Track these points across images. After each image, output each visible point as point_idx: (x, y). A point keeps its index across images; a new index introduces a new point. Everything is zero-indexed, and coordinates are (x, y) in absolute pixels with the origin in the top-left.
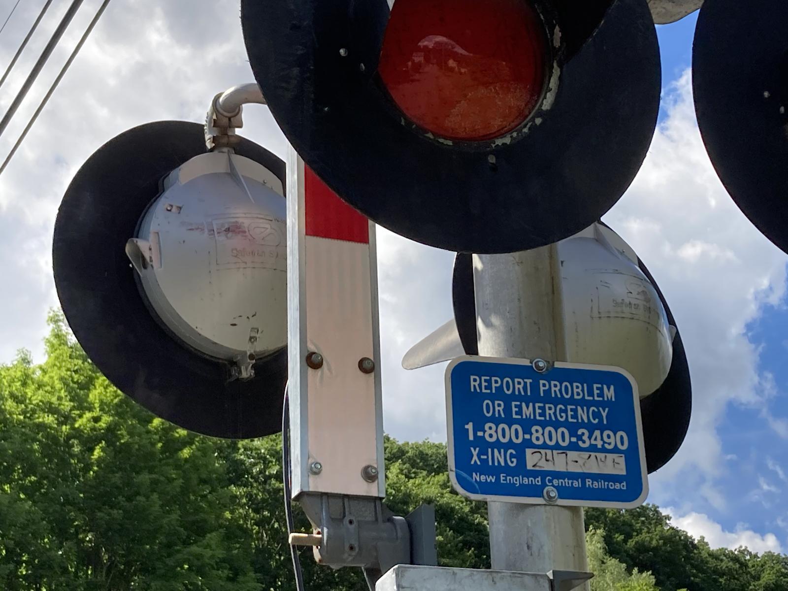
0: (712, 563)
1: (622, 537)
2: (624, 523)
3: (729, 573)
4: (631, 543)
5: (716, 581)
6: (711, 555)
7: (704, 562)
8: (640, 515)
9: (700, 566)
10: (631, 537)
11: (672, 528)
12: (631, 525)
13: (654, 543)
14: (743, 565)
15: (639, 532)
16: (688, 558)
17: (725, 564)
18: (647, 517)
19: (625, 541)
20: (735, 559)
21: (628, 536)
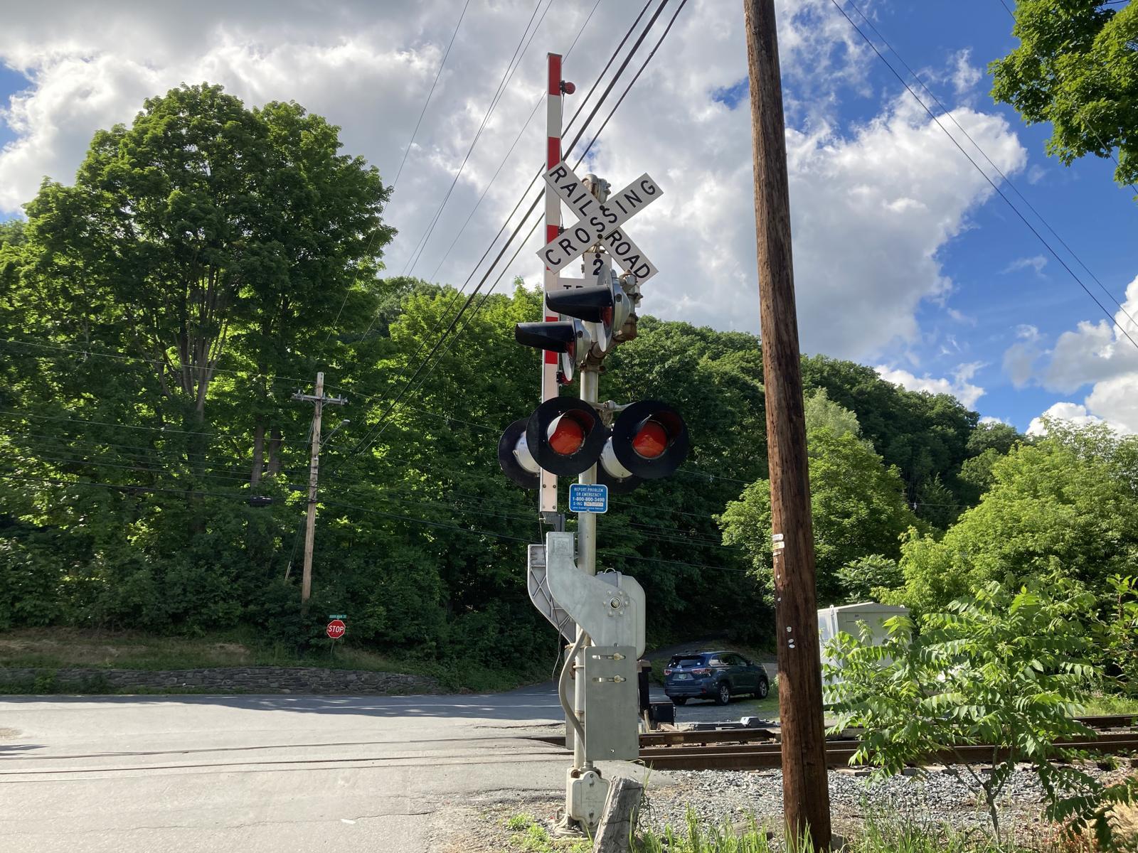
0: (904, 400)
1: (849, 386)
2: (852, 378)
3: (915, 405)
4: (855, 389)
5: (906, 410)
6: (905, 396)
7: (899, 400)
8: (861, 373)
9: (897, 401)
10: (855, 386)
11: (881, 380)
12: (856, 379)
13: (869, 389)
14: (924, 401)
15: (860, 383)
16: (890, 398)
17: (914, 400)
18: (866, 374)
19: (851, 389)
20: (919, 397)
21: (853, 385)
